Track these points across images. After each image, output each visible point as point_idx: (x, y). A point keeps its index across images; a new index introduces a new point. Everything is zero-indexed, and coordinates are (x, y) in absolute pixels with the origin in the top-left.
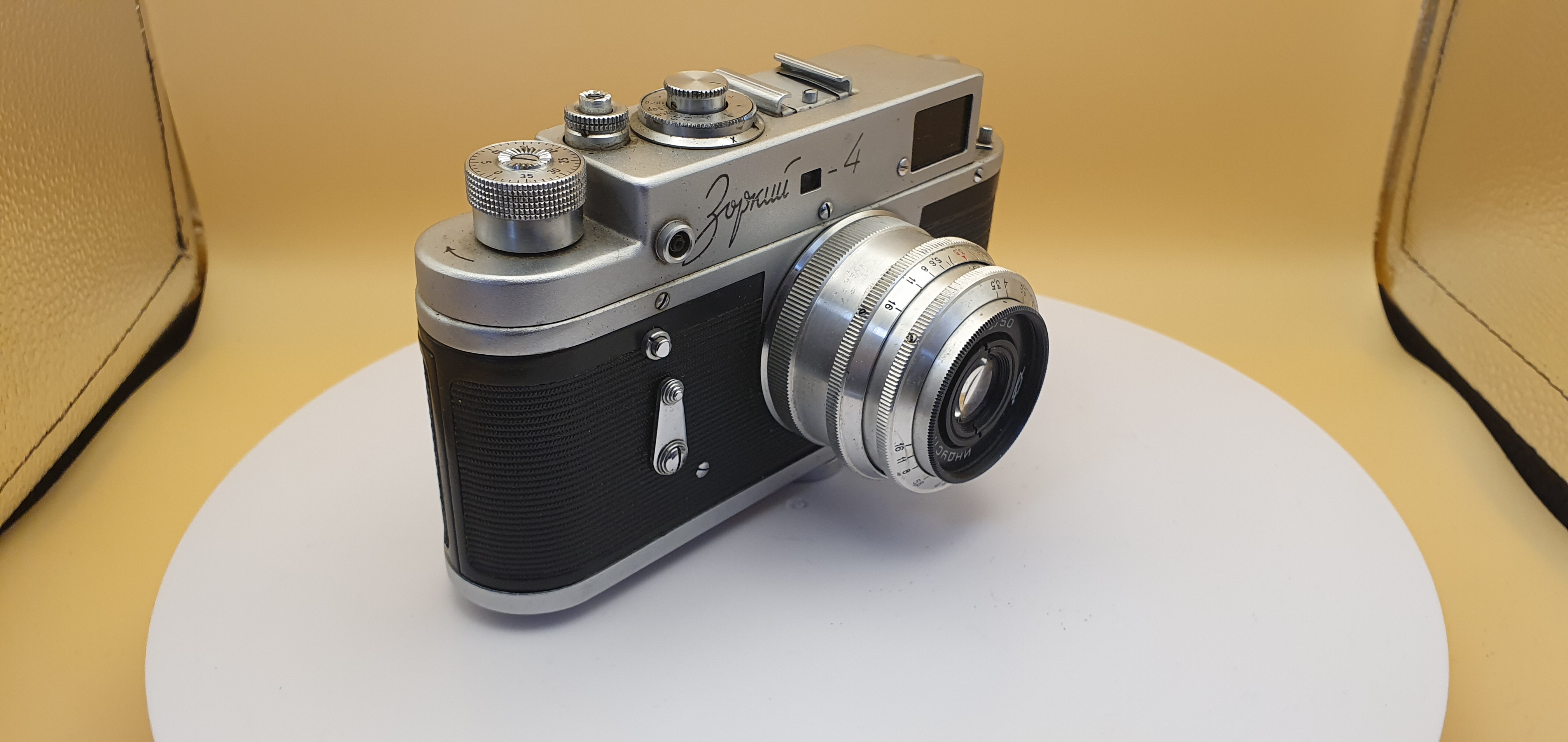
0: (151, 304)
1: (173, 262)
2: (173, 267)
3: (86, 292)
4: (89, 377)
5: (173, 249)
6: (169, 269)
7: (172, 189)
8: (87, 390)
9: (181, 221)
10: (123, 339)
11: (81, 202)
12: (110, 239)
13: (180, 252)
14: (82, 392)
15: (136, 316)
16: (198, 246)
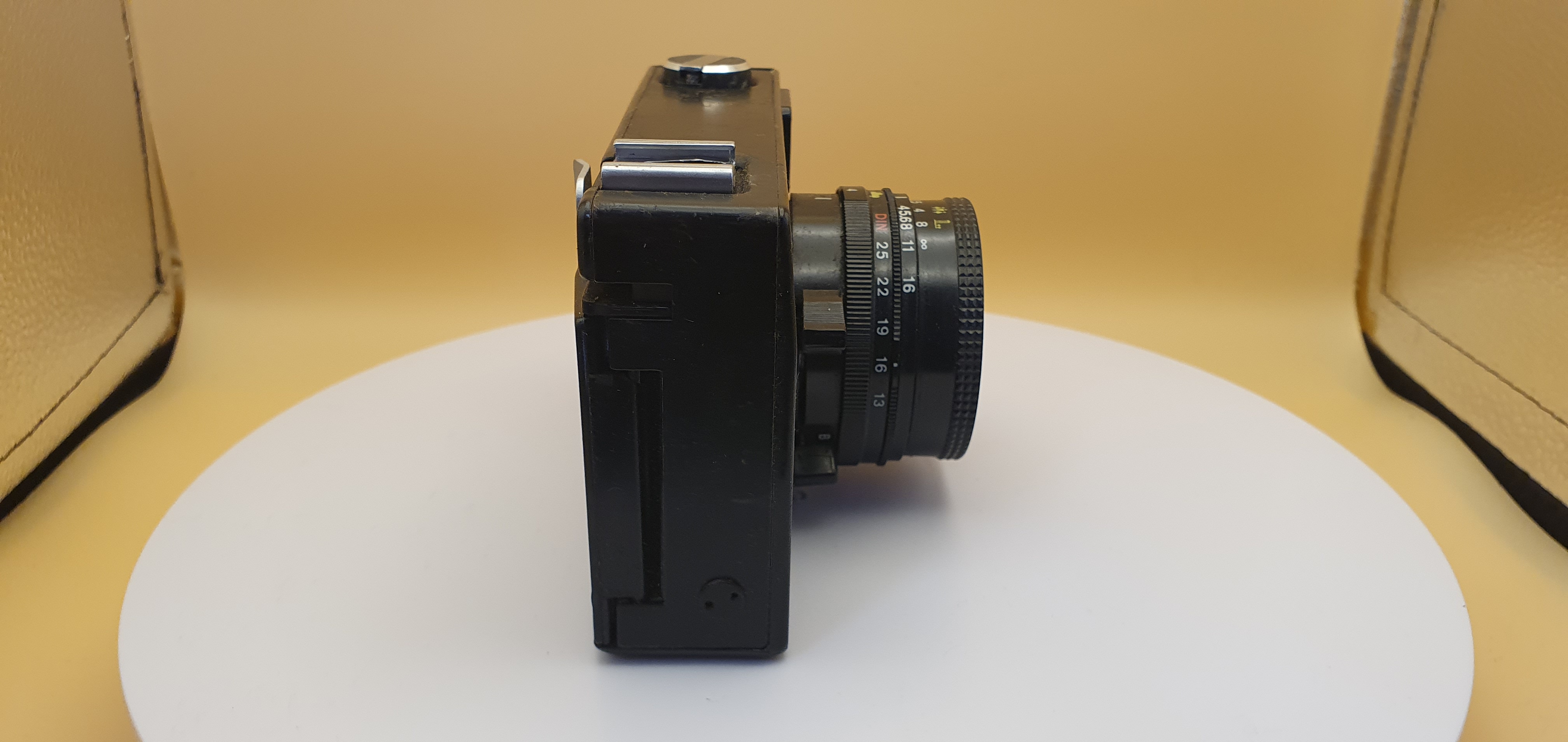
0: (125, 334)
1: (149, 296)
2: (150, 301)
3: (62, 310)
4: (62, 395)
5: (151, 284)
6: (146, 302)
8: (58, 409)
9: (159, 256)
10: (97, 363)
11: (62, 219)
12: (89, 261)
13: (157, 287)
14: (53, 410)
15: (111, 342)
16: (175, 284)
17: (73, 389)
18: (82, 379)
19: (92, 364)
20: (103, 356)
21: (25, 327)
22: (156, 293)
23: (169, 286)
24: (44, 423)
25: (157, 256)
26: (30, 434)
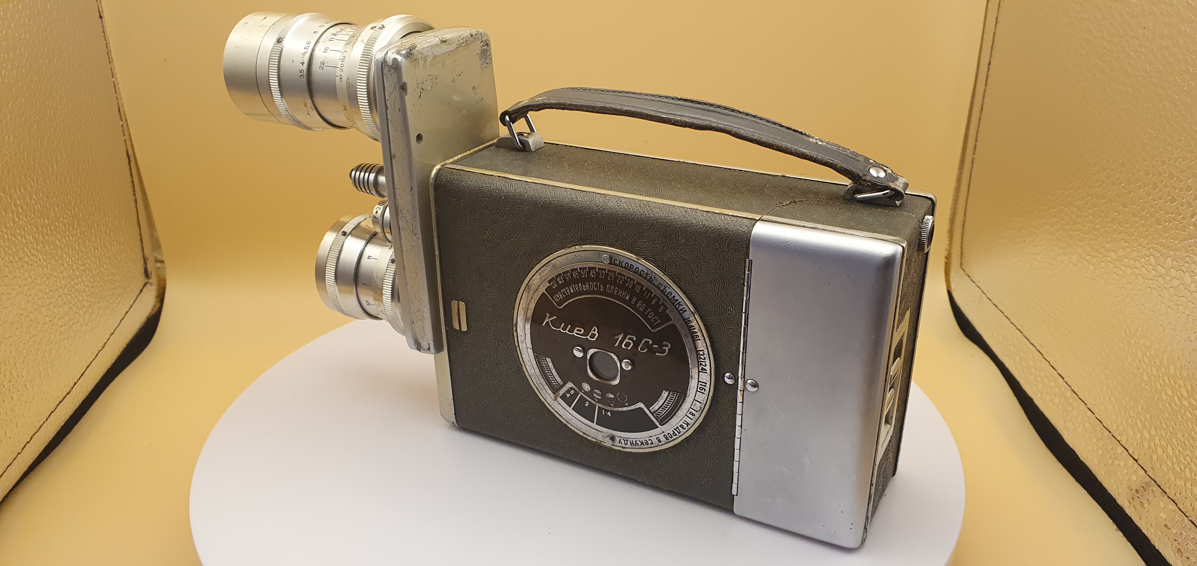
0: (126, 316)
1: (141, 288)
2: (141, 291)
3: (84, 310)
4: (86, 366)
5: (142, 279)
6: (138, 292)
7: (141, 240)
8: (85, 374)
9: (147, 260)
10: (108, 339)
11: (82, 251)
12: (100, 274)
13: (146, 281)
14: (82, 375)
15: (117, 325)
16: (158, 276)
17: (94, 359)
19: (106, 341)
20: (112, 334)
21: (61, 326)
22: (145, 284)
23: (153, 279)
24: (77, 385)
25: (145, 260)
26: (68, 394)
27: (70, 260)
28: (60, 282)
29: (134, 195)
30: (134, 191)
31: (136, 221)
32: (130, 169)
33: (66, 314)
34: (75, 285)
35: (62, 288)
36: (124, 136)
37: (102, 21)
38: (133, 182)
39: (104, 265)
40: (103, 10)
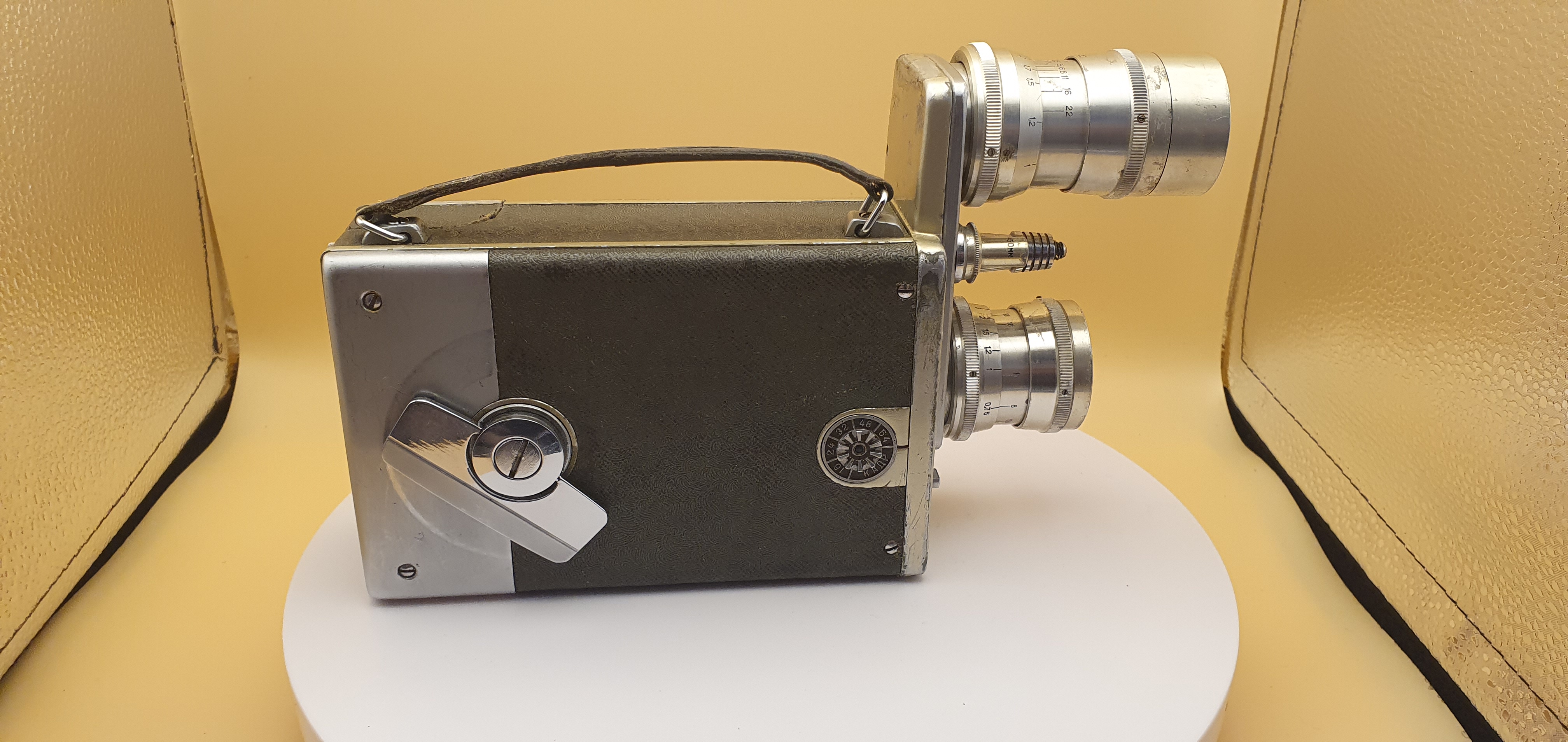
0: (193, 397)
1: (208, 365)
2: (209, 368)
3: (143, 390)
4: (145, 462)
5: (210, 353)
6: (206, 370)
7: (211, 303)
8: (142, 471)
9: (216, 328)
10: (170, 429)
11: (142, 317)
12: (163, 347)
13: (215, 355)
14: (139, 473)
15: (181, 410)
16: (229, 349)
17: (153, 454)
18: (159, 444)
19: (167, 430)
20: (175, 422)
21: (117, 410)
22: (214, 360)
23: (224, 354)
25: (215, 329)
26: (123, 496)
27: (128, 327)
28: (117, 356)
29: (205, 247)
30: (205, 241)
31: (206, 279)
32: (201, 215)
33: (122, 395)
34: (133, 359)
35: (117, 362)
36: (195, 172)
37: (173, 27)
38: (203, 230)
39: (167, 334)
40: (174, 15)
